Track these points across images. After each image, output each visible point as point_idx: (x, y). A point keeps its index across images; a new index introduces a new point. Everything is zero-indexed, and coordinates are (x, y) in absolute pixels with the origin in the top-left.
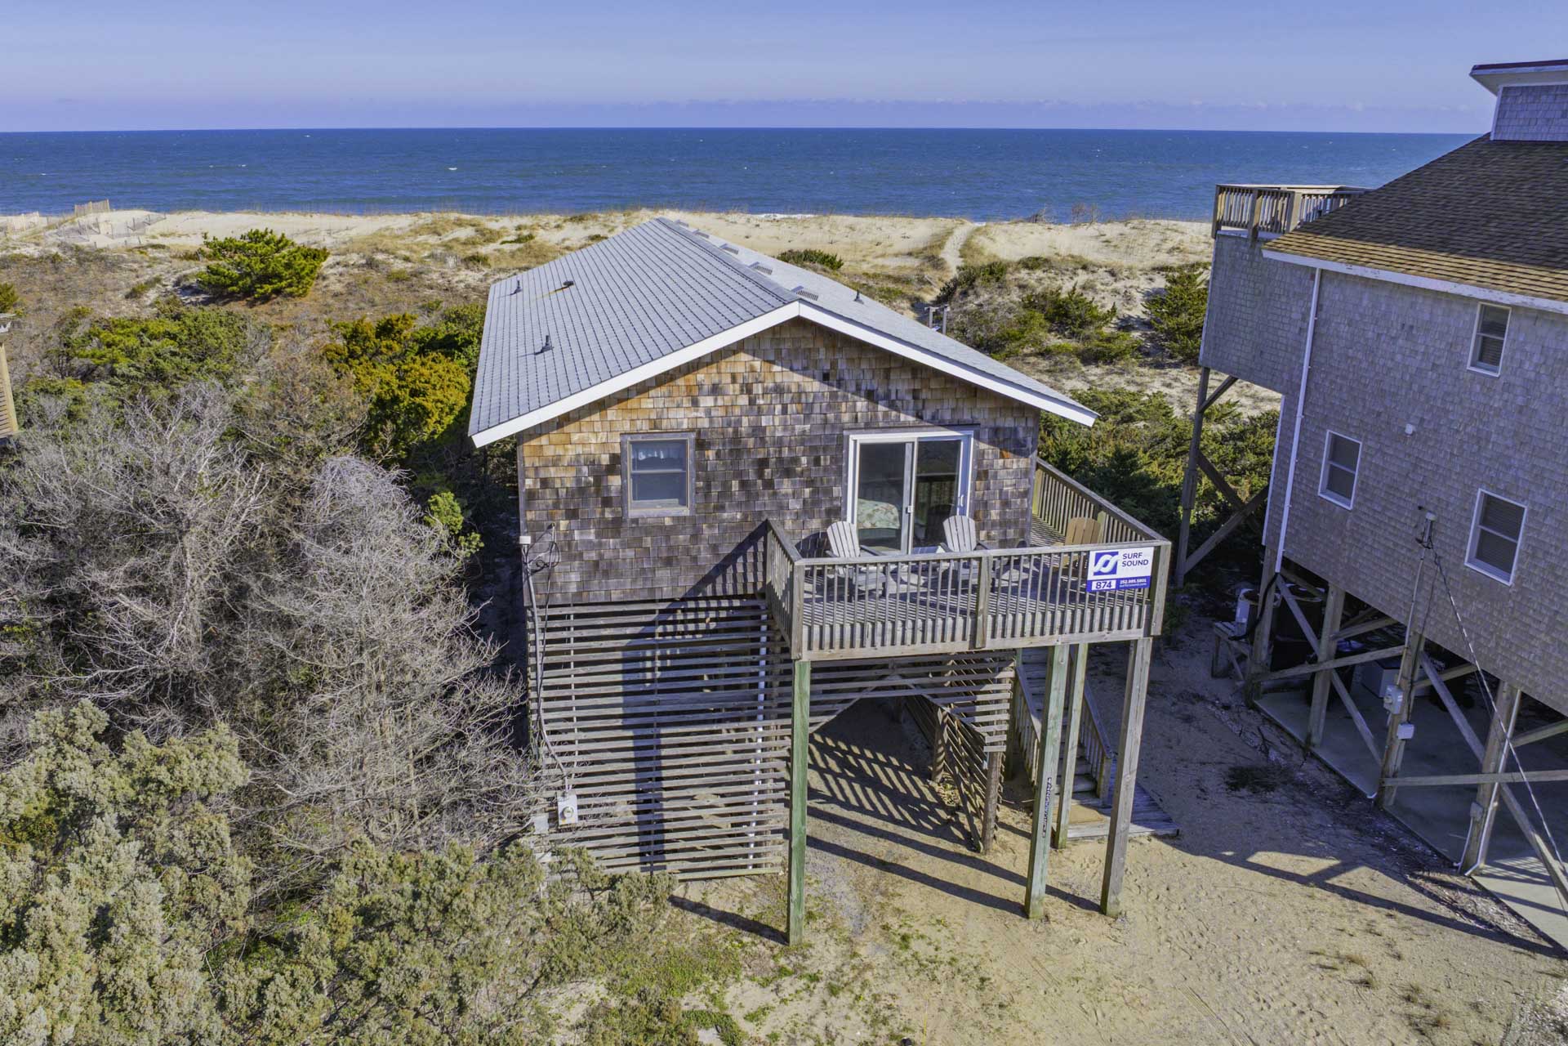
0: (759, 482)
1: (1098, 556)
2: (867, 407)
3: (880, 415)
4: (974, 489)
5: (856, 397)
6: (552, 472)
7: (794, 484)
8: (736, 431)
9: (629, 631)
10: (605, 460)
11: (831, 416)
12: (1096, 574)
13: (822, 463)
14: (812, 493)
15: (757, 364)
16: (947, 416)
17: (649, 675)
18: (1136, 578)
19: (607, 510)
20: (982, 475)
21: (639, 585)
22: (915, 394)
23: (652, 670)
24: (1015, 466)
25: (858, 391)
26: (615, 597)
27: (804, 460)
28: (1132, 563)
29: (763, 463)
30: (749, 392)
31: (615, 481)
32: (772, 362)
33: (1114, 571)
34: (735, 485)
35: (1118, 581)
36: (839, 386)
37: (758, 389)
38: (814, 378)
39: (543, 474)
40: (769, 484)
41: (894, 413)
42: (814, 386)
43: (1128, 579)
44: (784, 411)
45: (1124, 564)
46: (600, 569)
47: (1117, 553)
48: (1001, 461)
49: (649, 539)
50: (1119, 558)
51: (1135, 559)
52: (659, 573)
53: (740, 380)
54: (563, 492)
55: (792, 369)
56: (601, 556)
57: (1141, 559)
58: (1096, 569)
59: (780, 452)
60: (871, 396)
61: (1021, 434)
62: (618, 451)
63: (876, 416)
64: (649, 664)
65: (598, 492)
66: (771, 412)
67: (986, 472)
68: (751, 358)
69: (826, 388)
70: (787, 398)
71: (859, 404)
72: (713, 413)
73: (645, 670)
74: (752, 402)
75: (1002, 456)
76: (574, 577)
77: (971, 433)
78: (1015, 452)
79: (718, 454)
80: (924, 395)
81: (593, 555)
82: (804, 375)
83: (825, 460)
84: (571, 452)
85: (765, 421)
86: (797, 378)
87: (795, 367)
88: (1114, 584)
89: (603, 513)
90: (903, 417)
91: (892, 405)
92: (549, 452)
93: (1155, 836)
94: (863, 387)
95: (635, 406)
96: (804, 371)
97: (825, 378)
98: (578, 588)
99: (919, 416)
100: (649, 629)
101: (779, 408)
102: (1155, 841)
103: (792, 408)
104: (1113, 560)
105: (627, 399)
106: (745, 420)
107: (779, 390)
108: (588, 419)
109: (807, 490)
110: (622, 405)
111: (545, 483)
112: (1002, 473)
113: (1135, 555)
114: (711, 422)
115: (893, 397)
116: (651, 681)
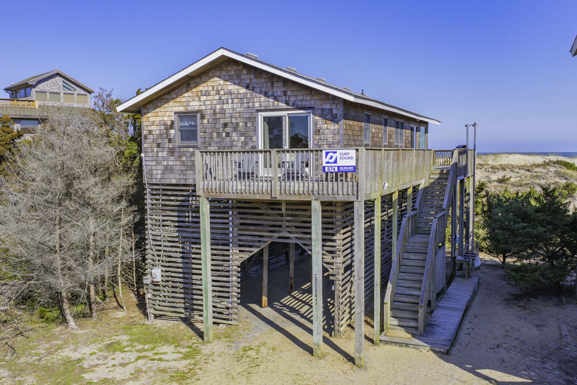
0: (224, 134)
1: (327, 153)
2: (265, 100)
3: (271, 103)
4: (314, 139)
5: (260, 96)
6: (153, 128)
7: (237, 134)
8: (215, 111)
9: (180, 198)
10: (169, 123)
11: (251, 104)
12: (327, 163)
13: (248, 125)
14: (245, 139)
15: (222, 82)
16: (299, 103)
17: (187, 219)
18: (348, 166)
19: (170, 144)
20: (318, 132)
21: (182, 177)
22: (285, 94)
23: (188, 217)
24: (332, 128)
25: (261, 92)
26: (174, 182)
27: (241, 124)
28: (345, 158)
29: (225, 125)
30: (219, 94)
31: (172, 131)
32: (227, 81)
33: (335, 162)
34: (215, 135)
35: (339, 167)
36: (253, 91)
37: (222, 92)
38: (243, 87)
39: (149, 128)
40: (228, 135)
41: (276, 102)
42: (243, 90)
43: (344, 167)
44: (232, 103)
45: (341, 159)
46: (168, 169)
47: (336, 152)
48: (326, 125)
49: (184, 157)
50: (338, 155)
51: (346, 156)
52: (189, 172)
53: (215, 89)
54: (155, 136)
55: (234, 84)
56: (168, 163)
57: (349, 156)
58: (327, 160)
59: (232, 120)
60: (266, 95)
61: (335, 112)
62: (173, 119)
63: (269, 104)
64: (187, 214)
65: (167, 136)
66: (227, 103)
67: (319, 131)
68: (219, 79)
69: (248, 91)
70: (233, 96)
71: (262, 98)
72: (207, 103)
73: (185, 217)
74: (220, 99)
75: (326, 123)
76: (159, 172)
77: (310, 111)
78: (332, 121)
79: (208, 121)
80: (289, 93)
81: (165, 163)
82: (239, 86)
83: (249, 125)
84: (158, 119)
85: (225, 106)
86: (237, 87)
87: (236, 83)
88: (336, 168)
89: (169, 145)
90: (280, 104)
91: (276, 99)
92: (151, 119)
93: (431, 350)
94: (263, 91)
95: (179, 100)
96: (239, 84)
97: (247, 87)
98: (161, 176)
99: (287, 104)
100: (187, 198)
101: (230, 100)
102: (431, 352)
103: (236, 101)
104: (335, 156)
105: (176, 97)
106: (218, 106)
107: (230, 93)
108: (163, 106)
109: (243, 138)
110: (174, 100)
111: (150, 132)
112: (326, 131)
113: (346, 154)
114: (206, 107)
115: (276, 95)
116: (189, 222)
